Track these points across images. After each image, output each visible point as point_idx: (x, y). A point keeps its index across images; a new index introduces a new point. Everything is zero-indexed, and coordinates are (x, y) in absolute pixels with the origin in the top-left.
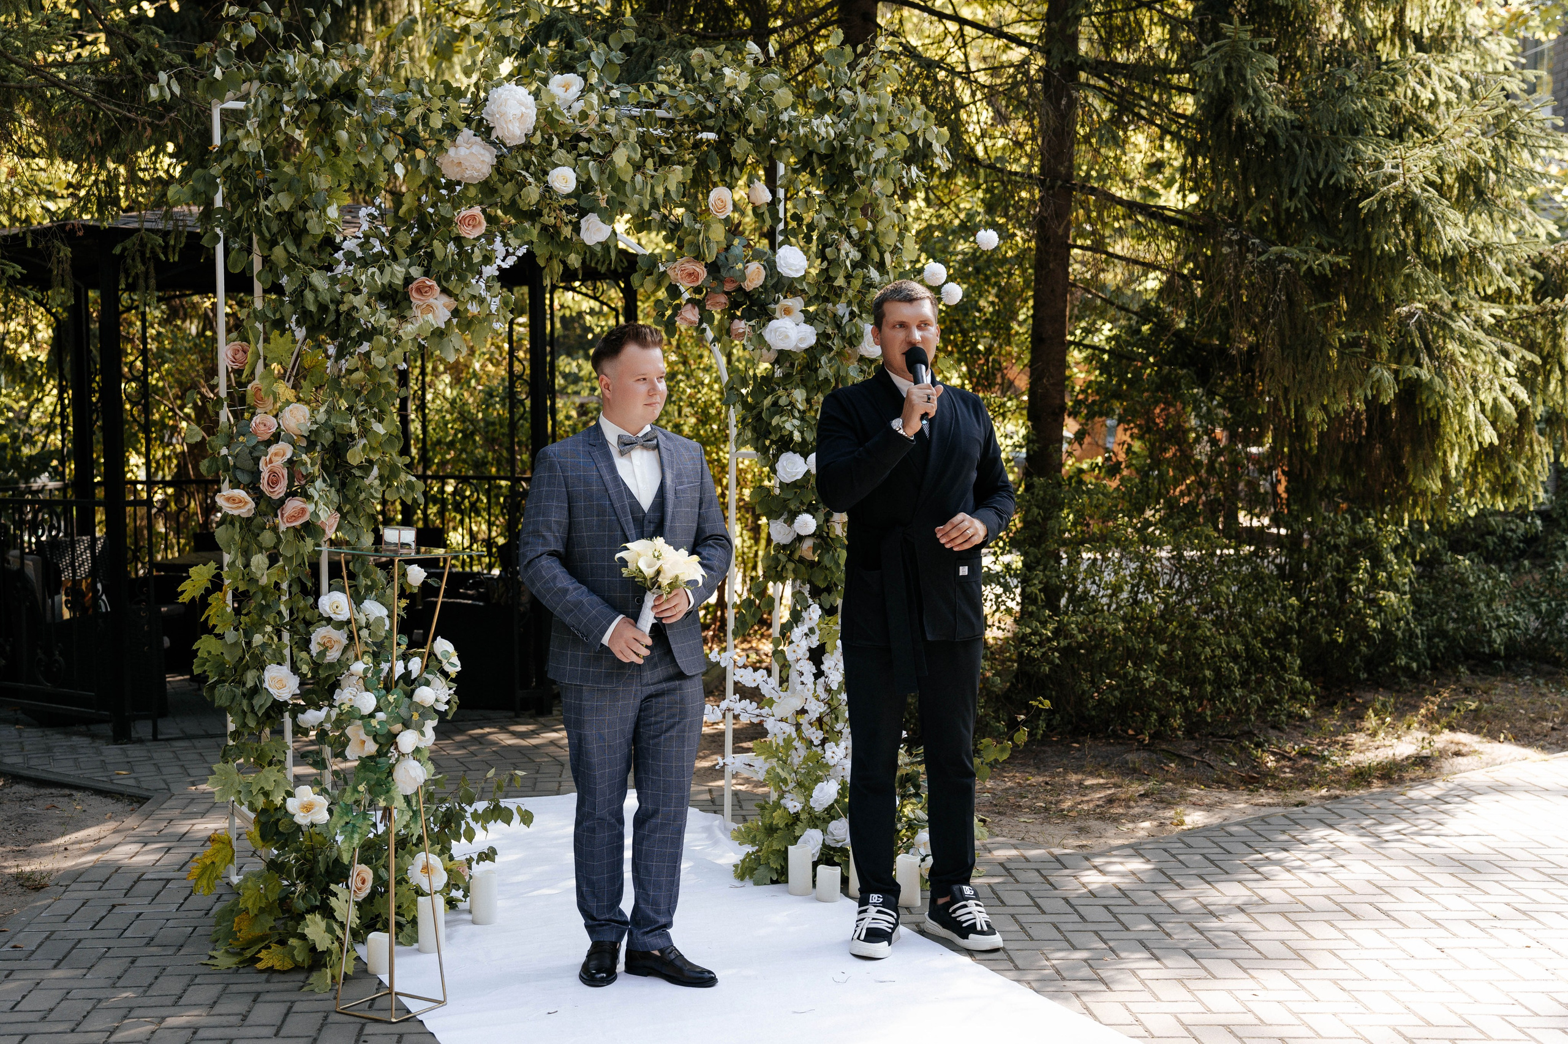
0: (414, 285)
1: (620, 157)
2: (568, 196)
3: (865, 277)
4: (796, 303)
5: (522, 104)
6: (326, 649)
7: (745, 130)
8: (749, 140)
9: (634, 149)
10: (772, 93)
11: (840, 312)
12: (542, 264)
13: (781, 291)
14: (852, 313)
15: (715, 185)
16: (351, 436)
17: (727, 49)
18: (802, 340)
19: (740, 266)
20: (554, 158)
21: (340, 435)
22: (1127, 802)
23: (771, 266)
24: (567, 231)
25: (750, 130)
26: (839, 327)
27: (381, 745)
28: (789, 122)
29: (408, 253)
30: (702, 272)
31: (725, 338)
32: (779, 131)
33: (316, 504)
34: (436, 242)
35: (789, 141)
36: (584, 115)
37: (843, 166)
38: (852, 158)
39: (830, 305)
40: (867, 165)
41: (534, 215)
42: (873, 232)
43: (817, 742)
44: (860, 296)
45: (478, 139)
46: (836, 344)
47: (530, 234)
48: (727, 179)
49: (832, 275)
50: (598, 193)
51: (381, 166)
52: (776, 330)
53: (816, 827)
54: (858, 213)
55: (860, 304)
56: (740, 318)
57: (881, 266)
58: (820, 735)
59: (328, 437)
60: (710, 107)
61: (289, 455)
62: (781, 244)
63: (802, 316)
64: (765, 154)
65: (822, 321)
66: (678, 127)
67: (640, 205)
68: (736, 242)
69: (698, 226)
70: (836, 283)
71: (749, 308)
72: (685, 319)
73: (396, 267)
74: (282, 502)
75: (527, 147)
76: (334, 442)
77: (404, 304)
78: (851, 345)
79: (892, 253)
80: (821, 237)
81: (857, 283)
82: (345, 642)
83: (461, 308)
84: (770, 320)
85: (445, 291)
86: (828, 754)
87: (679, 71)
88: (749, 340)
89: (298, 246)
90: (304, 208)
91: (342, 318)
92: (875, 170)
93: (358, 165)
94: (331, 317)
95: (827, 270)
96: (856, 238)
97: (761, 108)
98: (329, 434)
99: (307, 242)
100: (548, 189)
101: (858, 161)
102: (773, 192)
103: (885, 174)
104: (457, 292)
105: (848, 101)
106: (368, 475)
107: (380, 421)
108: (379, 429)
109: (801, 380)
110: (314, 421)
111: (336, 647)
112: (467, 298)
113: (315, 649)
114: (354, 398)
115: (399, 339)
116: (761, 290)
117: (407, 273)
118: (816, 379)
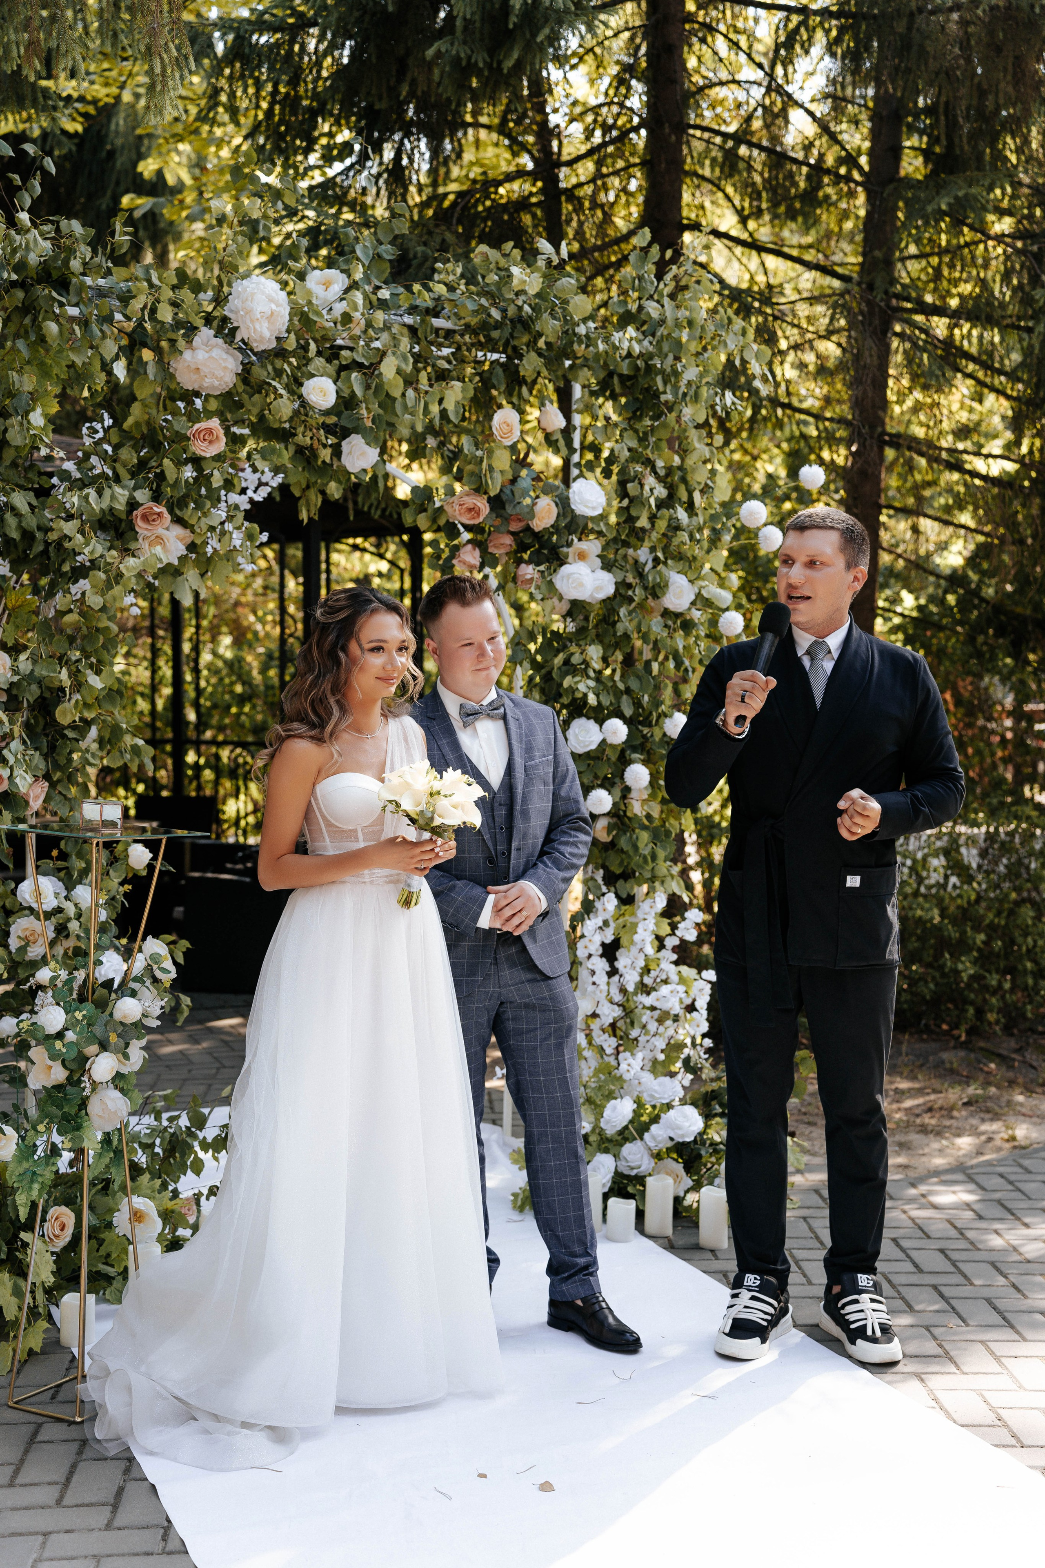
0: (138, 513)
1: (388, 369)
2: (327, 413)
3: (671, 518)
4: (592, 546)
5: (271, 300)
6: (27, 944)
7: (535, 342)
8: (540, 355)
9: (405, 359)
10: (566, 302)
11: (642, 559)
12: (297, 494)
13: (575, 532)
14: (656, 560)
15: (500, 406)
16: (62, 689)
17: (514, 247)
18: (598, 589)
19: (528, 501)
20: (311, 368)
21: (49, 689)
22: (948, 1111)
23: (564, 504)
24: (325, 454)
25: (541, 343)
26: (641, 575)
27: (72, 1071)
28: (587, 336)
29: (133, 475)
30: (484, 507)
31: (510, 585)
32: (576, 346)
33: (11, 768)
34: (166, 461)
35: (586, 359)
36: (347, 318)
37: (647, 390)
38: (659, 380)
39: (631, 551)
40: (676, 388)
41: (284, 436)
42: (680, 468)
43: (609, 1051)
44: (665, 541)
45: (220, 341)
46: (638, 593)
47: (280, 455)
48: (515, 400)
49: (634, 513)
50: (364, 412)
51: (97, 365)
52: (569, 576)
53: (606, 1151)
54: (664, 445)
55: (665, 550)
56: (528, 562)
57: (690, 507)
58: (613, 1041)
59: (32, 693)
60: (496, 314)
62: (577, 477)
63: (598, 561)
64: (560, 373)
65: (621, 568)
66: (457, 337)
67: (413, 428)
68: (524, 473)
69: (479, 453)
70: (639, 524)
71: (538, 552)
72: (464, 563)
73: (118, 490)
75: (280, 353)
76: (41, 696)
77: (128, 535)
78: (656, 596)
79: (702, 491)
80: (622, 472)
81: (662, 525)
82: (51, 935)
83: (198, 541)
84: (561, 565)
85: (179, 521)
86: (623, 1066)
87: (459, 270)
88: (538, 587)
90: (4, 414)
91: (51, 549)
92: (686, 395)
93: (72, 366)
94: (39, 548)
95: (627, 508)
96: (662, 473)
97: (554, 318)
98: (34, 687)
99: (8, 456)
100: (304, 404)
101: (665, 383)
102: (568, 416)
103: (696, 398)
104: (193, 521)
105: (655, 315)
106: (84, 737)
107: (98, 672)
108: (96, 682)
109: (598, 636)
110: (16, 672)
111: (40, 941)
112: (204, 529)
113: (14, 943)
114: (67, 645)
115: (120, 575)
116: (552, 529)
117: (132, 497)
118: (615, 634)
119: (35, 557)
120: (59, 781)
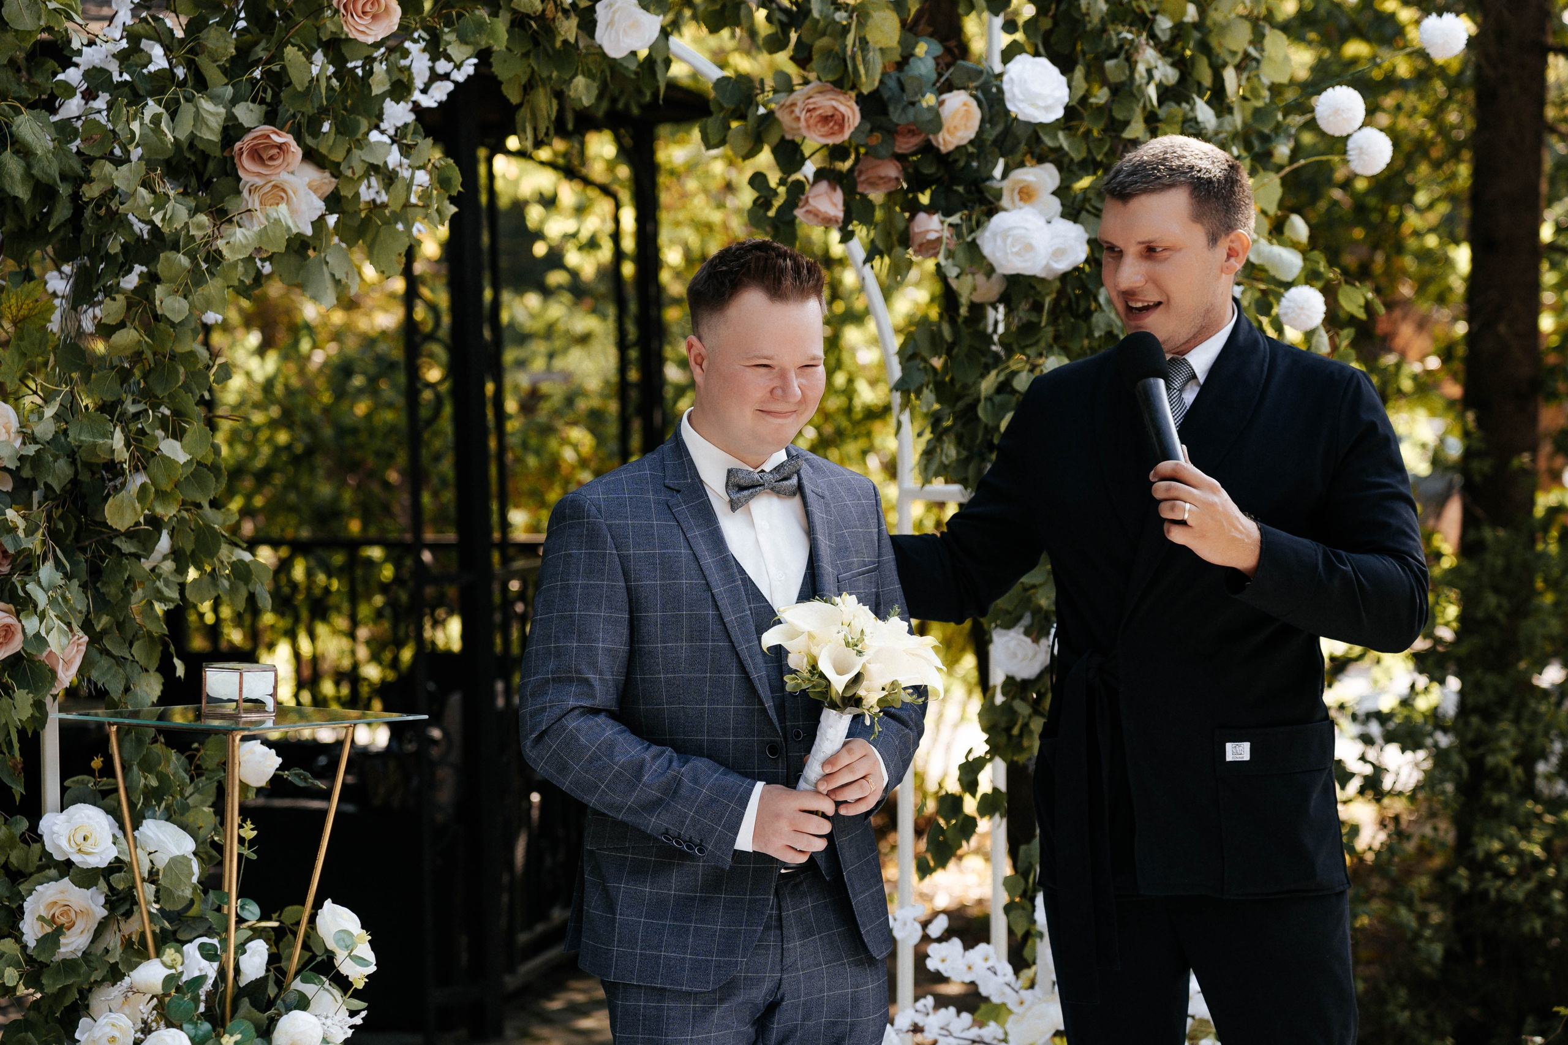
0: (242, 144)
3: (1183, 119)
4: (1044, 177)
6: (59, 929)
12: (514, 98)
13: (1012, 152)
16: (113, 468)
18: (1058, 253)
19: (928, 99)
21: (88, 466)
23: (992, 102)
24: (568, 28)
29: (230, 77)
30: (850, 111)
31: (895, 249)
33: (42, 617)
34: (289, 51)
42: (1198, 26)
47: (488, 33)
49: (1119, 115)
52: (1006, 233)
56: (930, 209)
57: (1218, 99)
59: (59, 473)
63: (1056, 204)
68: (921, 48)
69: (840, 15)
70: (1127, 133)
71: (947, 188)
72: (815, 214)
73: (206, 105)
76: (75, 482)
77: (225, 184)
79: (1239, 68)
82: (101, 912)
83: (346, 193)
84: (991, 213)
85: (311, 156)
88: (950, 255)
91: (88, 213)
94: (62, 213)
95: (1106, 105)
98: (62, 464)
99: (3, 47)
104: (337, 156)
106: (149, 551)
107: (178, 434)
108: (174, 450)
109: (1056, 338)
110: (29, 438)
111: (79, 925)
112: (359, 171)
113: (31, 930)
114: (116, 386)
115: (215, 258)
116: (971, 149)
117: (231, 117)
118: (1090, 335)
119: (57, 230)
120: (104, 632)
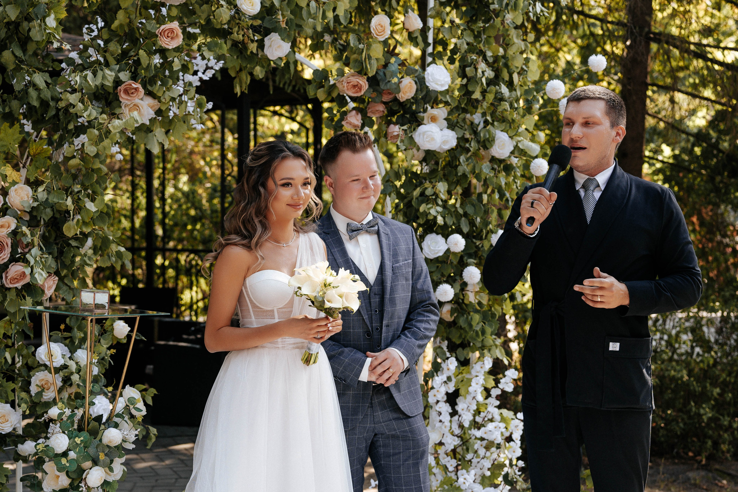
0: (122, 88)
2: (254, 18)
3: (497, 93)
4: (441, 112)
6: (43, 391)
11: (476, 121)
12: (233, 75)
13: (428, 102)
14: (486, 122)
15: (376, 13)
16: (68, 212)
18: (445, 142)
19: (395, 80)
21: (59, 212)
23: (421, 82)
24: (253, 47)
26: (475, 133)
27: (73, 479)
29: (118, 62)
30: (364, 84)
31: (383, 140)
33: (32, 268)
34: (141, 52)
39: (468, 116)
41: (224, 34)
42: (504, 57)
43: (451, 469)
44: (492, 108)
46: (473, 146)
47: (221, 48)
48: (387, 9)
49: (470, 89)
50: (280, 17)
52: (424, 133)
54: (492, 40)
55: (492, 115)
56: (395, 124)
57: (510, 85)
58: (454, 462)
59: (47, 214)
61: (13, 227)
62: (431, 63)
63: (445, 123)
65: (462, 128)
67: (314, 28)
68: (393, 60)
69: (361, 46)
70: (474, 96)
71: (403, 116)
72: (350, 123)
73: (107, 72)
74: (5, 267)
76: (53, 217)
77: (115, 104)
78: (486, 148)
79: (519, 74)
80: (463, 59)
81: (490, 97)
82: (60, 384)
83: (163, 108)
84: (419, 125)
85: (150, 94)
86: (461, 480)
88: (402, 141)
89: (24, 51)
90: (29, 19)
91: (61, 113)
92: (507, 5)
94: (52, 112)
95: (466, 85)
96: (491, 60)
98: (48, 210)
99: (31, 48)
100: (238, 11)
102: (424, 20)
103: (515, 7)
104: (160, 94)
106: (83, 245)
107: (93, 200)
108: (91, 207)
109: (444, 175)
110: (35, 200)
111: (52, 389)
112: (168, 100)
113: (34, 390)
114: (71, 181)
115: (108, 132)
116: (412, 100)
117: (117, 77)
118: (456, 175)
119: (49, 119)
120: (65, 276)
